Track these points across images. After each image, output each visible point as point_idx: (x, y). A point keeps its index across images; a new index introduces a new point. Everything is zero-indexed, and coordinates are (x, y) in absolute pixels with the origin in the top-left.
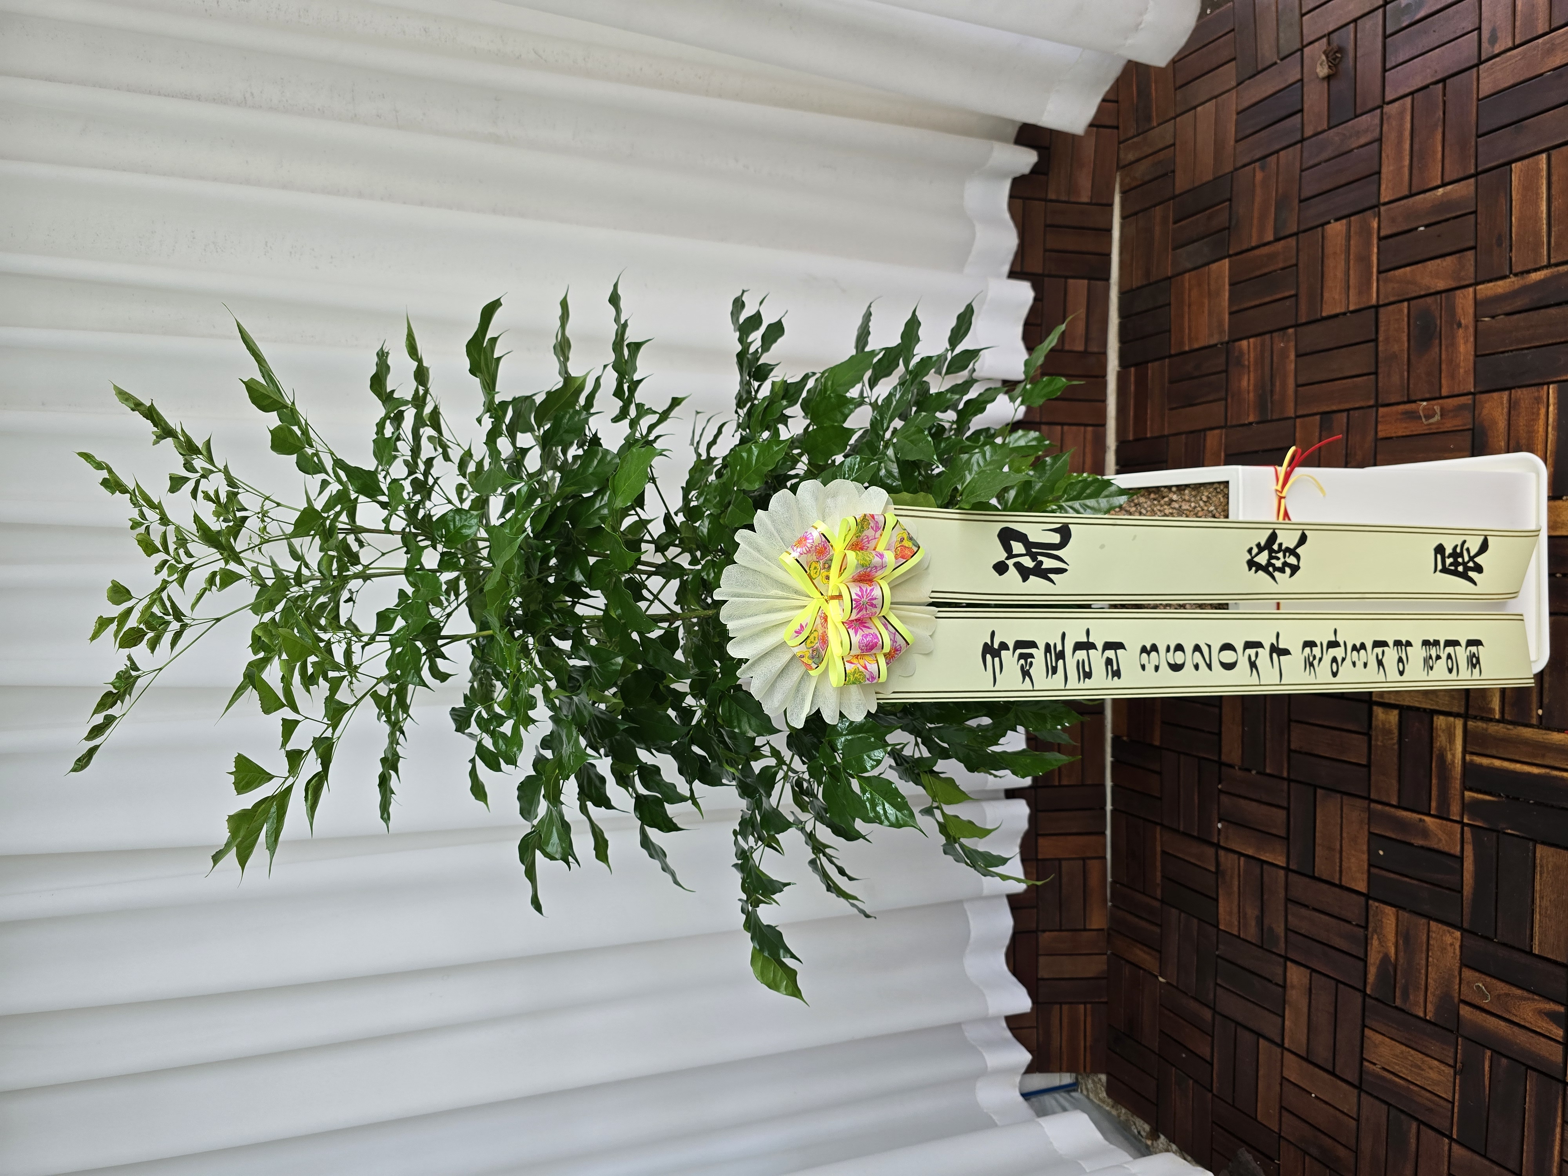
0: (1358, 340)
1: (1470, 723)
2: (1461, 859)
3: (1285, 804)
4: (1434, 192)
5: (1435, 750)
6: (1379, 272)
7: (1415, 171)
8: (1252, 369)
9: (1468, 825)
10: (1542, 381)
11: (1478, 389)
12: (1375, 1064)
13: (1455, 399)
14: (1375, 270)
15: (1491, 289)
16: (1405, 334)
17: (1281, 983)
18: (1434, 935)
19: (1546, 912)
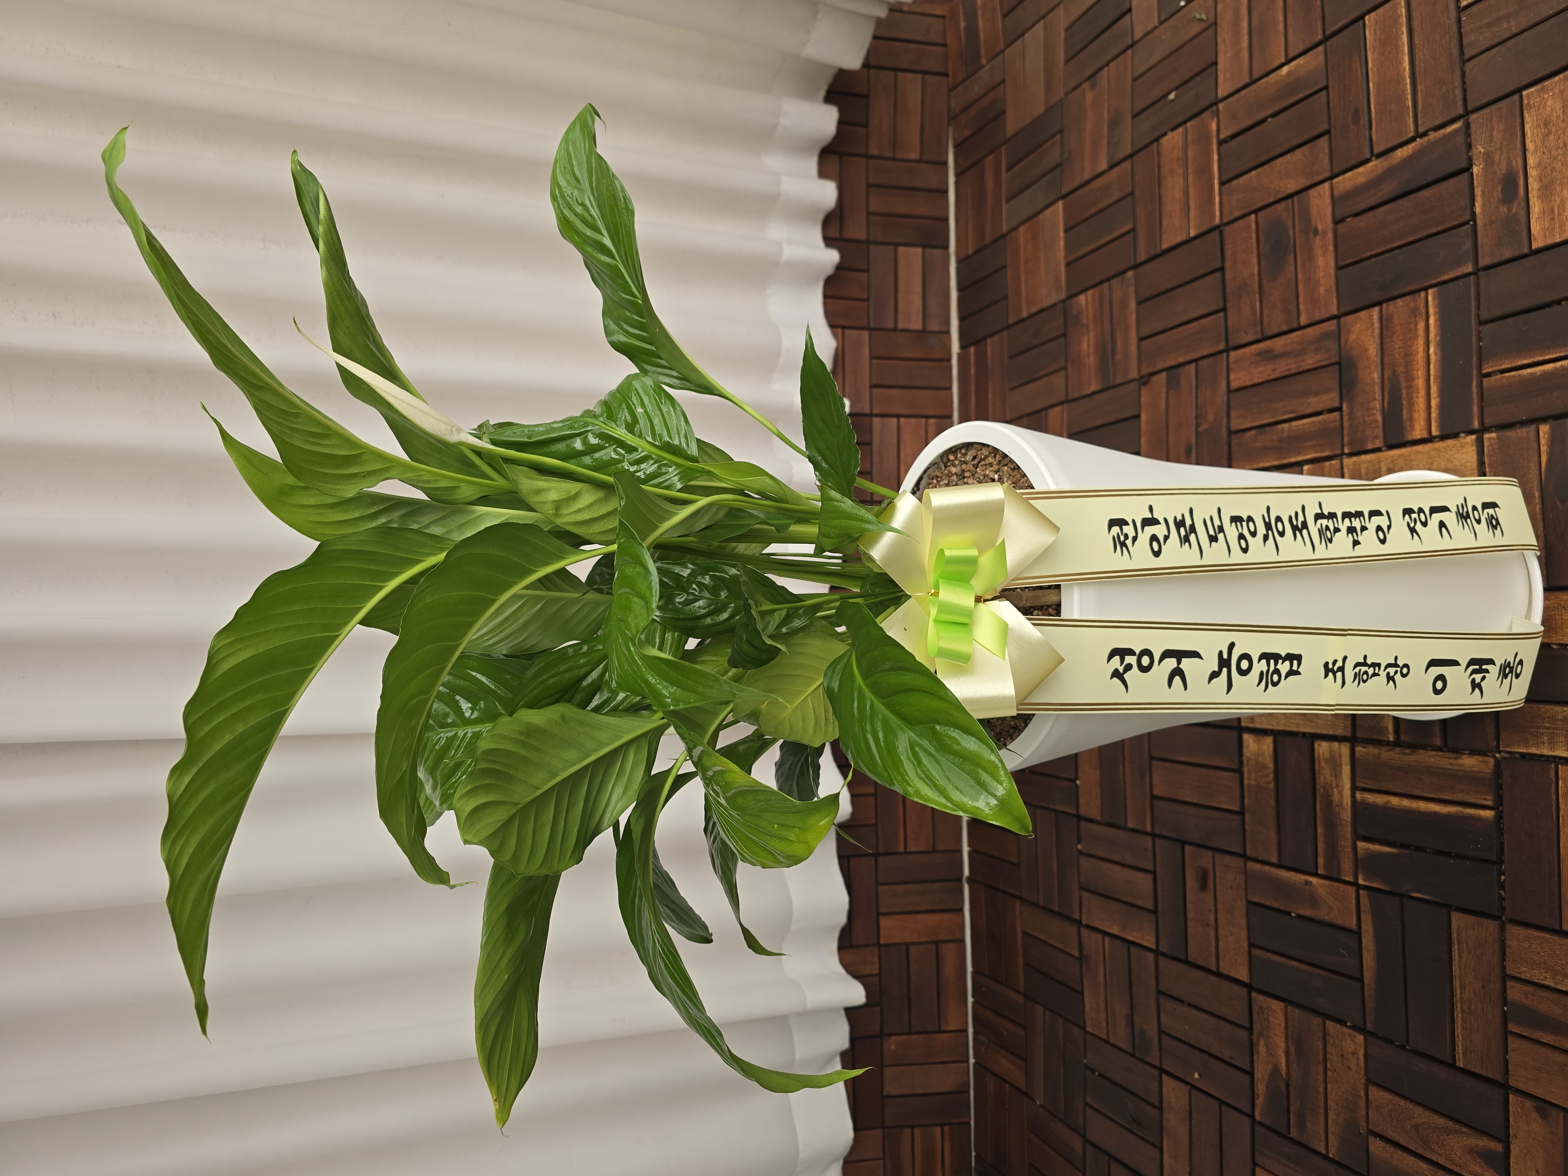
0: (1203, 272)
1: (1358, 749)
2: (1358, 933)
3: (1150, 867)
4: (1277, 72)
5: (1318, 787)
6: (1222, 184)
7: (1256, 53)
8: (1091, 328)
9: (1365, 887)
10: (1418, 287)
11: (1343, 310)
13: (1317, 327)
14: (1216, 182)
15: (1350, 179)
16: (1255, 255)
17: (1157, 1103)
18: (1331, 1040)
19: (1469, 1008)
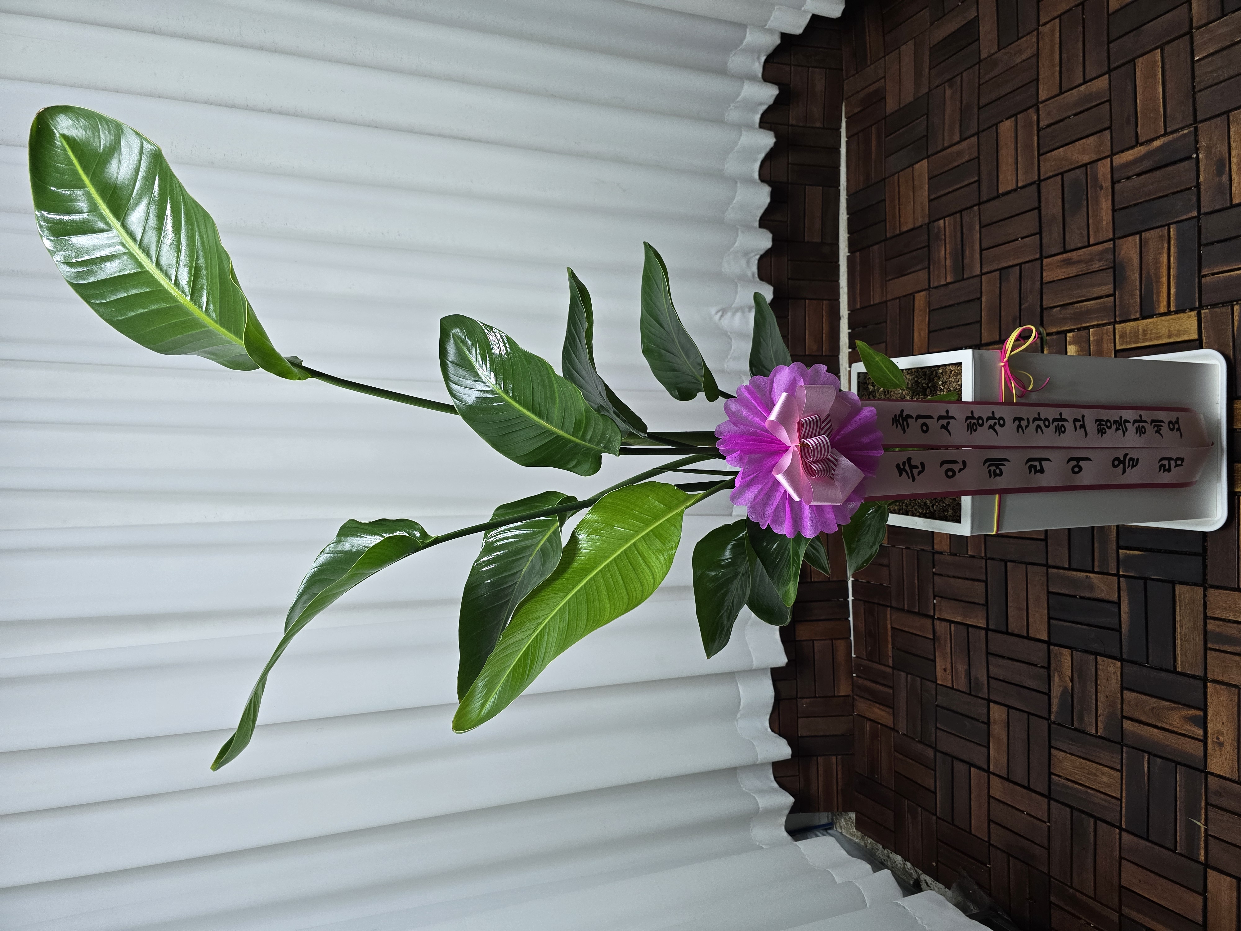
0: (1026, 209)
2: (1119, 604)
3: (984, 578)
4: (1078, 89)
6: (1040, 155)
7: (1064, 75)
8: (947, 241)
9: (1124, 576)
10: (1164, 223)
11: (1117, 236)
12: (1059, 776)
13: (1101, 245)
14: (1036, 154)
15: (1124, 157)
16: (1060, 199)
17: (986, 721)
18: (1101, 667)
19: (1185, 638)
